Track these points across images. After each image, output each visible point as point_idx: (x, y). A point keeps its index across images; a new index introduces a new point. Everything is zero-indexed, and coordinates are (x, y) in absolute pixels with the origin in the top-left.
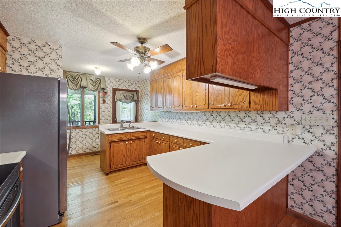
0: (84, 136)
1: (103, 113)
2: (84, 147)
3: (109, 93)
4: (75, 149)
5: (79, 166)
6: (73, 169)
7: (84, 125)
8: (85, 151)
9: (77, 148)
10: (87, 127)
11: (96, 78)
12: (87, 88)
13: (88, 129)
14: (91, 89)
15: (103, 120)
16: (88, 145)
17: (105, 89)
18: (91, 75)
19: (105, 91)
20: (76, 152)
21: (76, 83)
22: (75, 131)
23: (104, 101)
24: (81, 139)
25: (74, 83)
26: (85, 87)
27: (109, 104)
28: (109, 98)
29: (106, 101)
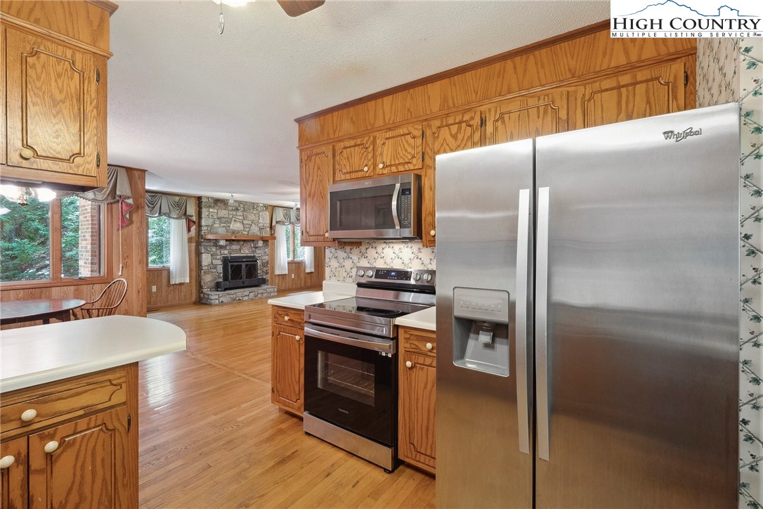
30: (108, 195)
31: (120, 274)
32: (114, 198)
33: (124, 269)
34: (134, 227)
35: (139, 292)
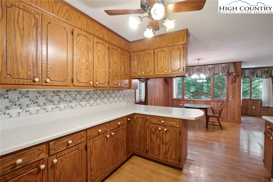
30: (226, 73)
31: (231, 100)
32: (229, 74)
33: (233, 99)
34: (237, 83)
35: (238, 107)
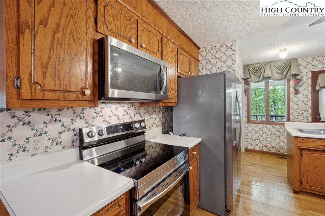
0: (269, 133)
1: (296, 107)
2: (269, 145)
3: (305, 80)
4: (259, 145)
5: (260, 165)
6: (253, 166)
7: (269, 121)
8: (271, 150)
9: (261, 145)
10: (273, 123)
11: (283, 64)
12: (271, 78)
13: (273, 126)
14: (277, 78)
15: (296, 116)
16: (274, 144)
17: (298, 75)
18: (276, 62)
19: (299, 77)
20: (260, 149)
21: (258, 75)
22: (259, 126)
23: (297, 91)
24: (265, 135)
25: (256, 76)
26: (269, 78)
27: (305, 94)
28: (305, 86)
29: (300, 91)
